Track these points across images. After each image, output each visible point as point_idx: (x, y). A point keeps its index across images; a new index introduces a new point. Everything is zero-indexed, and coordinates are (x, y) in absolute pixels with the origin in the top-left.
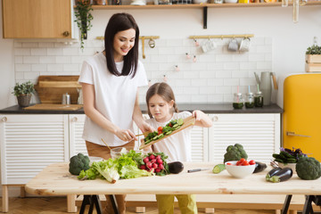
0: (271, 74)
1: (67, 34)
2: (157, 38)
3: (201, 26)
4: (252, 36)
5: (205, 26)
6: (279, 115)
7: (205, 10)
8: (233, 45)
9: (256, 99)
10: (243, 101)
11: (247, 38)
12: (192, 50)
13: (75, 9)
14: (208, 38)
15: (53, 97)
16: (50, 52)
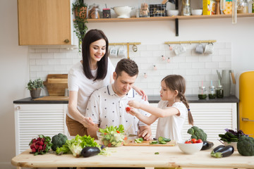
0: (230, 71)
1: (67, 42)
2: (139, 44)
3: (174, 34)
4: (215, 41)
5: (177, 34)
6: (236, 104)
7: (177, 21)
8: (199, 49)
9: (218, 92)
10: (207, 93)
11: (210, 43)
12: (167, 53)
13: (74, 22)
14: (179, 43)
15: (58, 91)
16: (56, 56)
